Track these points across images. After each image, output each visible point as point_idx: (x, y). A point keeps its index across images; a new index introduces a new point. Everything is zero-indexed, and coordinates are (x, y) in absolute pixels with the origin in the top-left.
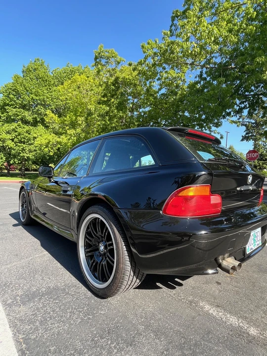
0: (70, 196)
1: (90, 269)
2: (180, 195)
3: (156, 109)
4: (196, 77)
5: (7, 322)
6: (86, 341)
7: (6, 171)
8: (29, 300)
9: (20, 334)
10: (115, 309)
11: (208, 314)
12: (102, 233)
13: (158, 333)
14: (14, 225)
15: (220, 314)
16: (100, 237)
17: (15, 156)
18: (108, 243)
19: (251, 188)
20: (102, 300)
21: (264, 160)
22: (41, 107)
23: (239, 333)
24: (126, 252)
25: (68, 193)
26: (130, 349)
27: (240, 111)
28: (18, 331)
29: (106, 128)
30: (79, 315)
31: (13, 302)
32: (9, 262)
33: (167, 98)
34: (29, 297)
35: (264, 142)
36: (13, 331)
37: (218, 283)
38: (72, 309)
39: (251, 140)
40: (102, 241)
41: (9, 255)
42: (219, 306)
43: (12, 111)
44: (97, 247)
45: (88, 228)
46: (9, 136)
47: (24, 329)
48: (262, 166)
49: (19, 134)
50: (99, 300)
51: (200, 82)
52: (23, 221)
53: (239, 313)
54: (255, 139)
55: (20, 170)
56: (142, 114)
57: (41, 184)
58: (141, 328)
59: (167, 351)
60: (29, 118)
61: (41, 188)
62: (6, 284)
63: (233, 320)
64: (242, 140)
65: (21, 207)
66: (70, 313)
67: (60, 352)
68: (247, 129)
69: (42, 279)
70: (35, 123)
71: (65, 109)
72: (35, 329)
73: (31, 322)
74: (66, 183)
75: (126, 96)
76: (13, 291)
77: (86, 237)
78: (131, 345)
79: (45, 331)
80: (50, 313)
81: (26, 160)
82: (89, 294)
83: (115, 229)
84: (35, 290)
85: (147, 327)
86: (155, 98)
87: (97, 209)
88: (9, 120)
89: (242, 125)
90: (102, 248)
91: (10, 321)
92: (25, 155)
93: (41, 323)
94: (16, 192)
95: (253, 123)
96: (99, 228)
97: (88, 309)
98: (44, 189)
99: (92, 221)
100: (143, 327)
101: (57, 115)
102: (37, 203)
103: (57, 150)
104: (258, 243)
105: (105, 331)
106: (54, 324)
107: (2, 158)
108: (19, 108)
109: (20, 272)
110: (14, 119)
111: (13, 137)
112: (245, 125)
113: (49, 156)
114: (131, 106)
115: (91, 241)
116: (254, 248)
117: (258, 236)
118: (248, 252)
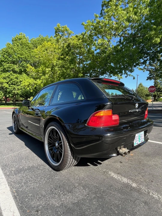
0: (40, 116)
1: (51, 156)
2: (95, 115)
3: (94, 62)
4: (117, 42)
5: (7, 184)
6: (48, 191)
7: (4, 102)
8: (19, 173)
9: (14, 188)
10: (64, 176)
11: (112, 177)
12: (57, 137)
13: (84, 187)
14: (10, 134)
15: (119, 177)
16: (56, 139)
17: (9, 93)
18: (60, 142)
19: (137, 110)
20: (57, 172)
21: (160, 92)
22: (24, 62)
23: (127, 186)
24: (68, 146)
25: (39, 115)
26: (70, 194)
27: (145, 62)
28: (13, 187)
29: (64, 74)
30: (45, 179)
31: (10, 174)
32: (7, 154)
33: (101, 55)
34: (18, 171)
35: (160, 80)
36: (10, 187)
37: (121, 162)
38: (41, 176)
39: (153, 79)
40: (57, 141)
41: (7, 150)
42: (119, 174)
43: (6, 65)
44: (54, 144)
45: (49, 134)
46: (5, 81)
47: (16, 186)
48: (160, 95)
49: (11, 80)
50: (55, 172)
51: (120, 45)
52: (15, 131)
53: (129, 177)
54: (155, 79)
55: (13, 101)
56: (86, 65)
57: (24, 110)
58: (77, 185)
59: (88, 195)
60: (17, 69)
61: (25, 112)
62: (6, 165)
63: (125, 180)
64: (147, 80)
65: (13, 124)
66: (40, 178)
67: (34, 196)
68: (150, 73)
69: (26, 162)
70: (20, 73)
71: (39, 63)
72: (21, 186)
73: (19, 183)
74: (38, 109)
75: (75, 54)
76: (10, 168)
77: (48, 139)
78: (70, 193)
79: (27, 187)
80: (29, 179)
81: (16, 95)
82: (51, 169)
83: (63, 134)
84: (22, 168)
85: (80, 184)
86: (93, 56)
87: (53, 124)
88: (5, 71)
89: (147, 70)
90: (57, 145)
91: (8, 183)
92: (15, 91)
93: (25, 183)
94: (10, 114)
95: (154, 69)
96: (55, 134)
97: (49, 176)
98: (26, 113)
99: (51, 130)
100: (78, 184)
101: (34, 67)
102: (22, 121)
103: (35, 88)
104: (142, 140)
105: (58, 187)
106: (31, 184)
107: (1, 94)
108: (10, 64)
109: (13, 159)
110: (7, 70)
111: (8, 81)
112: (149, 70)
113: (30, 92)
114: (78, 60)
115: (51, 141)
116: (139, 143)
117: (142, 137)
118: (135, 145)
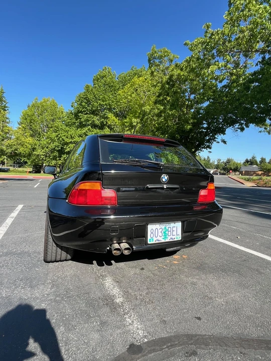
22: (107, 111)
23: (108, 298)
30: (22, 268)
37: (142, 269)
41: (22, 230)
42: (118, 282)
43: (83, 117)
63: (115, 291)
70: (102, 127)
84: (14, 251)
88: (82, 125)
101: (117, 118)
104: (173, 237)
108: (89, 114)
110: (85, 124)
116: (163, 241)
117: (173, 231)
118: (150, 241)
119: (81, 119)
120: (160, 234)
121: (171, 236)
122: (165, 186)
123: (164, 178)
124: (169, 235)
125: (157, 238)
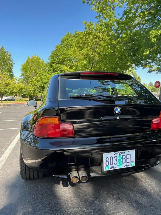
116: (118, 168)
117: (127, 158)
118: (106, 169)
119: (53, 67)
120: (115, 162)
121: (126, 164)
122: (118, 118)
123: (117, 110)
124: (124, 162)
125: (112, 166)
